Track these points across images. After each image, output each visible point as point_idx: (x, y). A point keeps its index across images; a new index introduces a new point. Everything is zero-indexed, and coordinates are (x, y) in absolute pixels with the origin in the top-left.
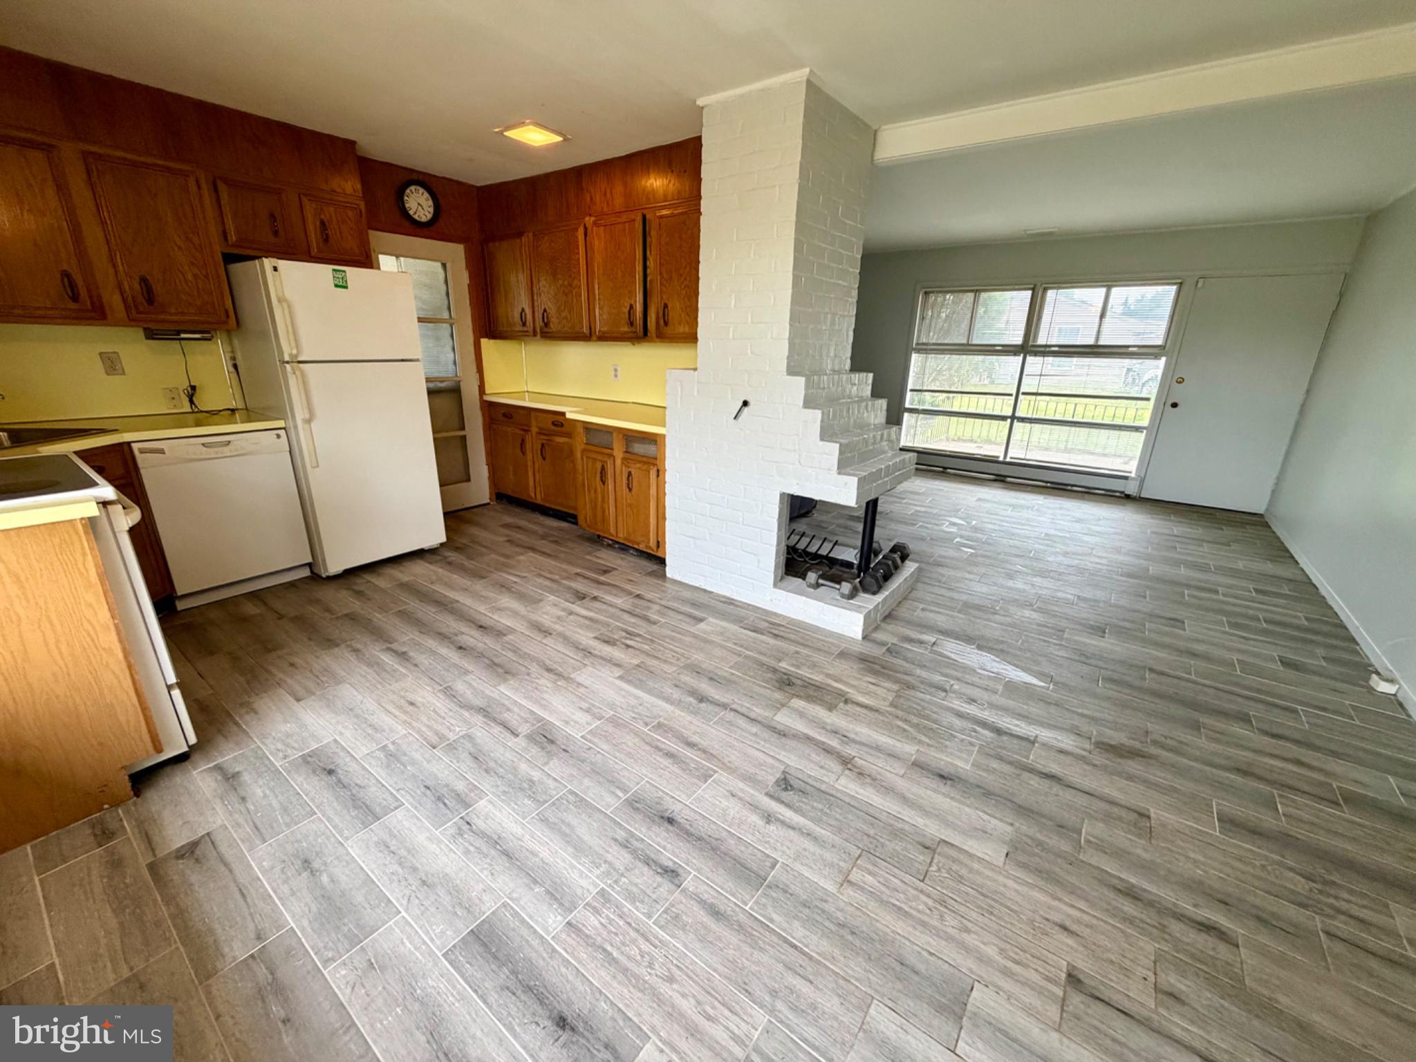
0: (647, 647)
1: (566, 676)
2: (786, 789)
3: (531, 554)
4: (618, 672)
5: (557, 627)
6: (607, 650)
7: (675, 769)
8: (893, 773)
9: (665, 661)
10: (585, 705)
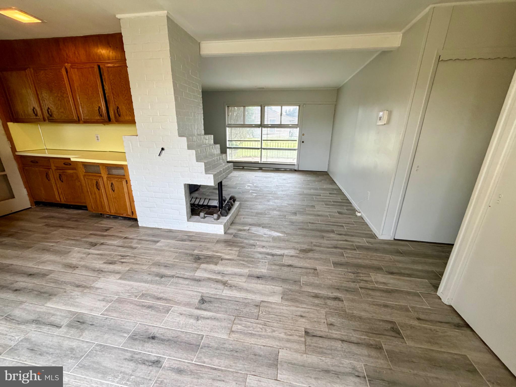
0: (132, 260)
1: (89, 286)
2: (203, 303)
3: (61, 229)
4: (118, 276)
5: (81, 263)
6: (111, 267)
7: (153, 312)
8: (241, 282)
9: (143, 265)
10: (101, 298)
